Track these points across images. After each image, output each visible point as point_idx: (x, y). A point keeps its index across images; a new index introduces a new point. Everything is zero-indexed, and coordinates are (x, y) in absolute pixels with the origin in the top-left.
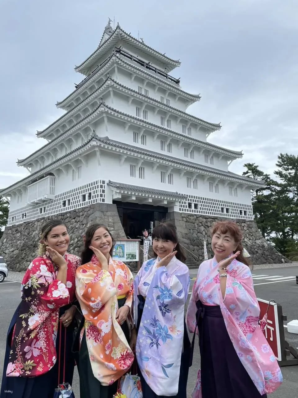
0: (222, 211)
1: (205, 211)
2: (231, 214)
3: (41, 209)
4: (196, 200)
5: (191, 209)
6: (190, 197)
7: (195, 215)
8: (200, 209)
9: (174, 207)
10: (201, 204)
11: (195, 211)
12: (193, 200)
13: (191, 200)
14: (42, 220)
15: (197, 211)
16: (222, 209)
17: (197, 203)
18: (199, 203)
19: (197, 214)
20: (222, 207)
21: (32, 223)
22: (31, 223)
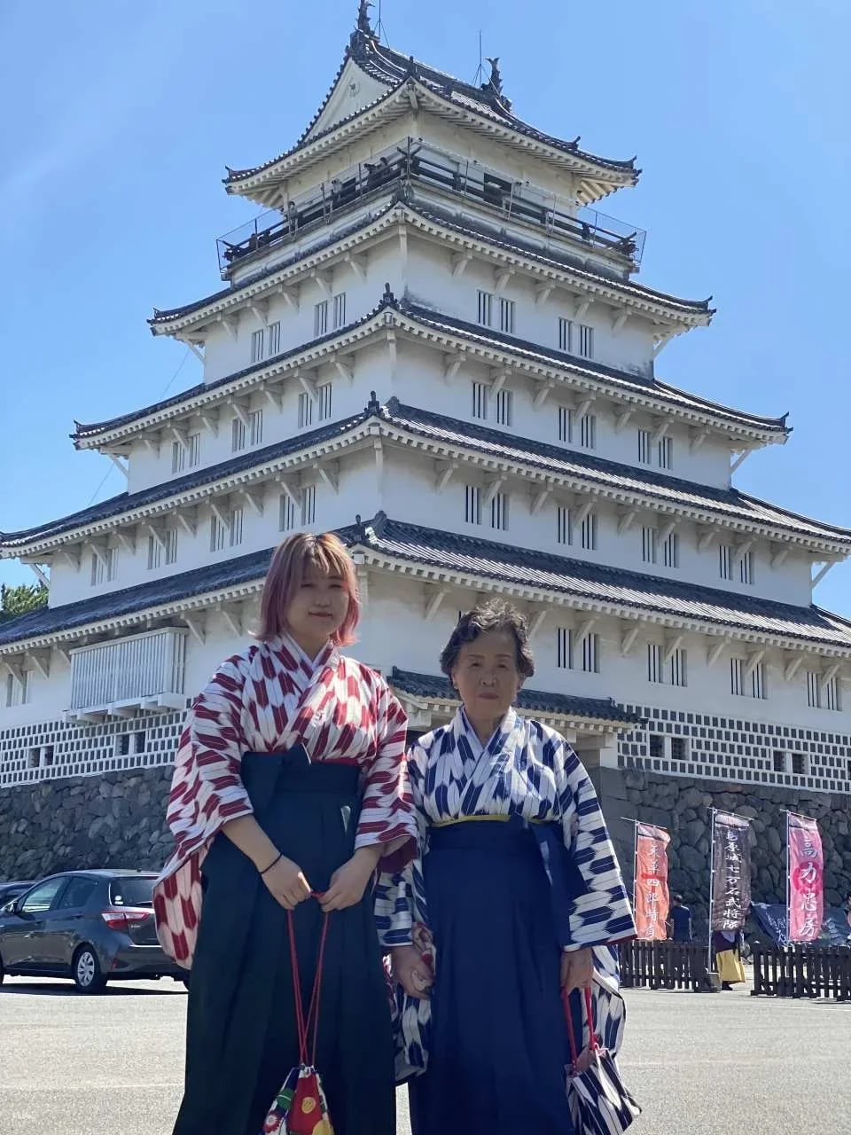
0: (779, 767)
1: (712, 766)
2: (810, 776)
3: (125, 740)
4: (678, 728)
5: (661, 760)
6: (656, 716)
7: (675, 779)
8: (695, 756)
9: (601, 750)
10: (695, 738)
11: (674, 765)
12: (669, 726)
13: (660, 725)
14: (133, 781)
15: (683, 766)
16: (779, 757)
17: (681, 736)
18: (690, 737)
19: (682, 775)
20: (779, 749)
21: (81, 785)
22: (77, 785)
